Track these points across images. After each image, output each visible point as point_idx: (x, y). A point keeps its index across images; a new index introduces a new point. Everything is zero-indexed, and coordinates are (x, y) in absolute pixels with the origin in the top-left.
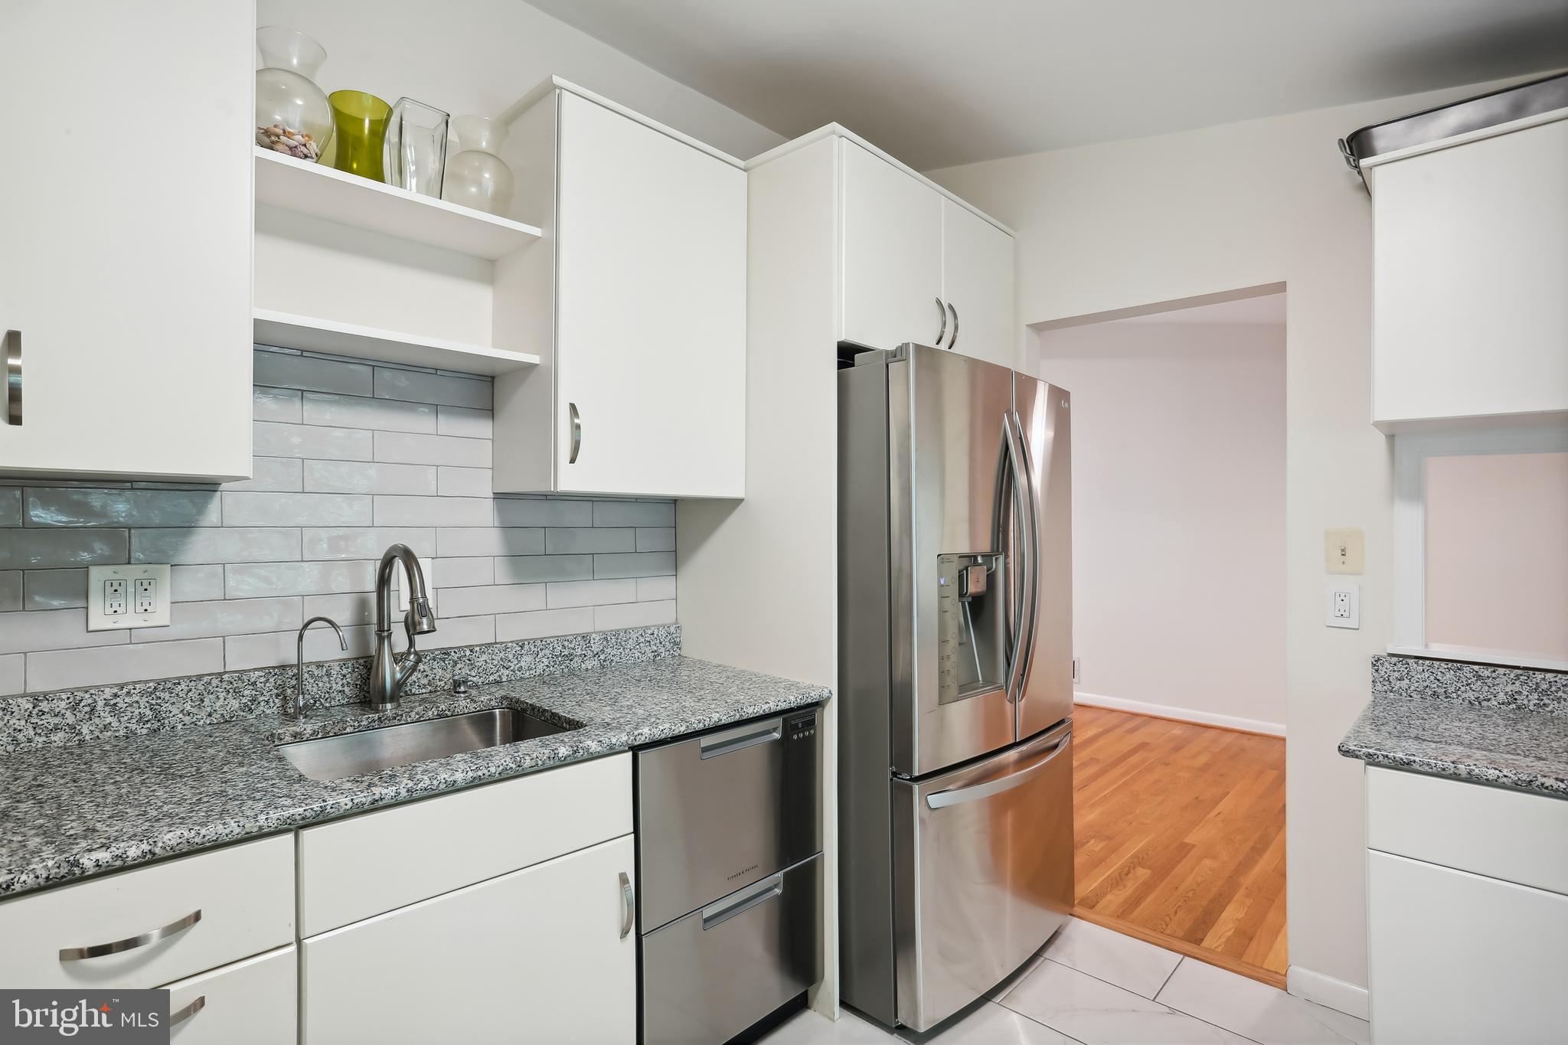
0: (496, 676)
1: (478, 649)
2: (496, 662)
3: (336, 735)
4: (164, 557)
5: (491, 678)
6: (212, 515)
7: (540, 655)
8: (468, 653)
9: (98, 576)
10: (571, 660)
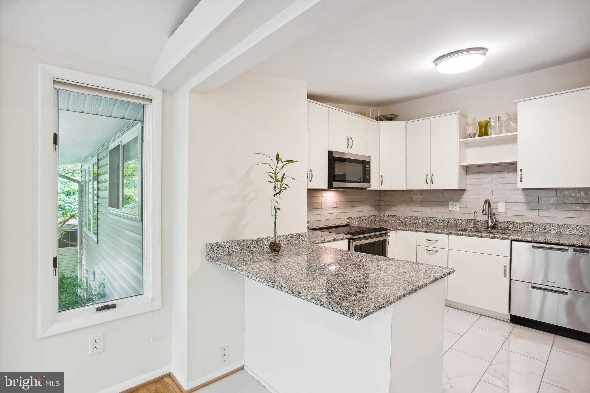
0: (520, 229)
1: (516, 222)
2: (521, 226)
3: (477, 231)
4: (459, 200)
5: (519, 230)
6: (465, 194)
7: (534, 227)
8: (513, 223)
9: (450, 203)
10: (545, 229)
